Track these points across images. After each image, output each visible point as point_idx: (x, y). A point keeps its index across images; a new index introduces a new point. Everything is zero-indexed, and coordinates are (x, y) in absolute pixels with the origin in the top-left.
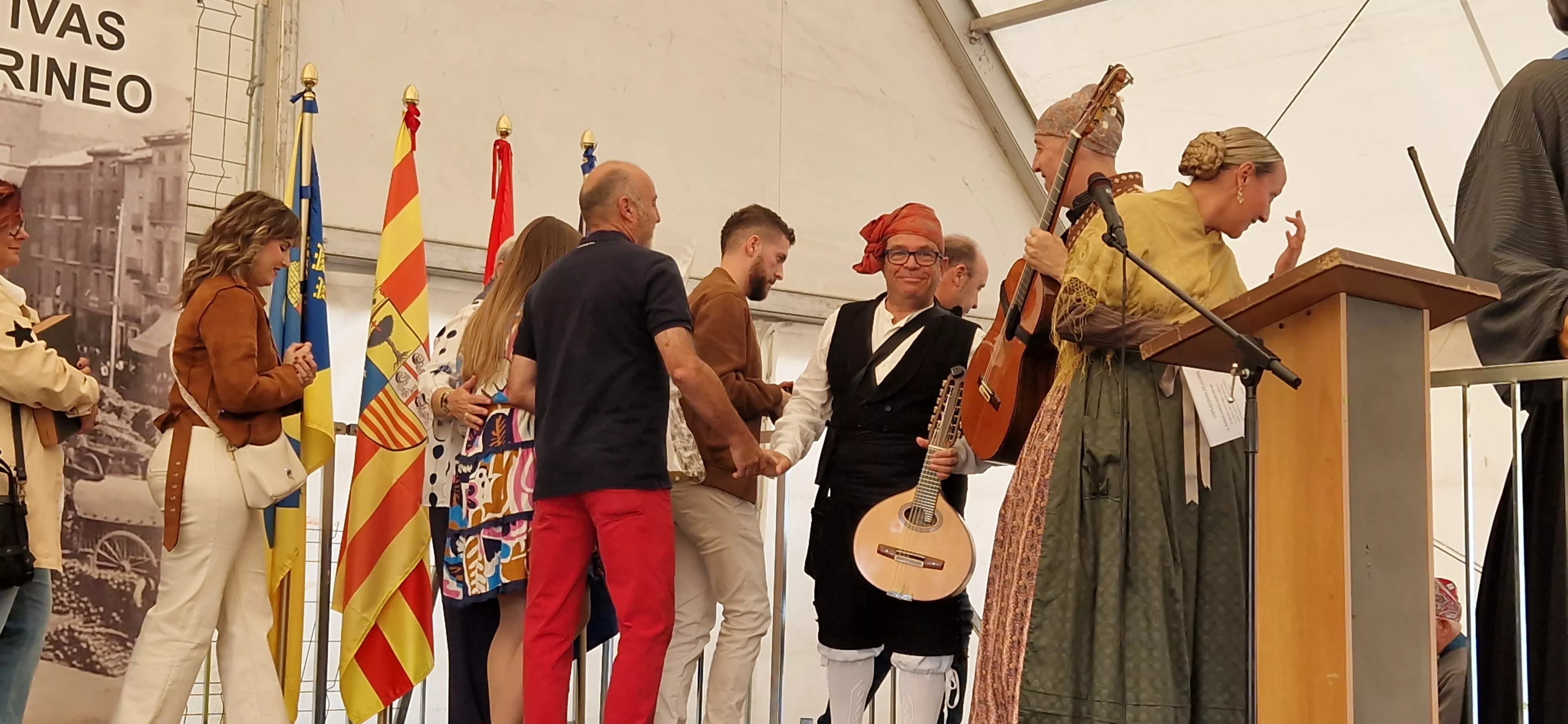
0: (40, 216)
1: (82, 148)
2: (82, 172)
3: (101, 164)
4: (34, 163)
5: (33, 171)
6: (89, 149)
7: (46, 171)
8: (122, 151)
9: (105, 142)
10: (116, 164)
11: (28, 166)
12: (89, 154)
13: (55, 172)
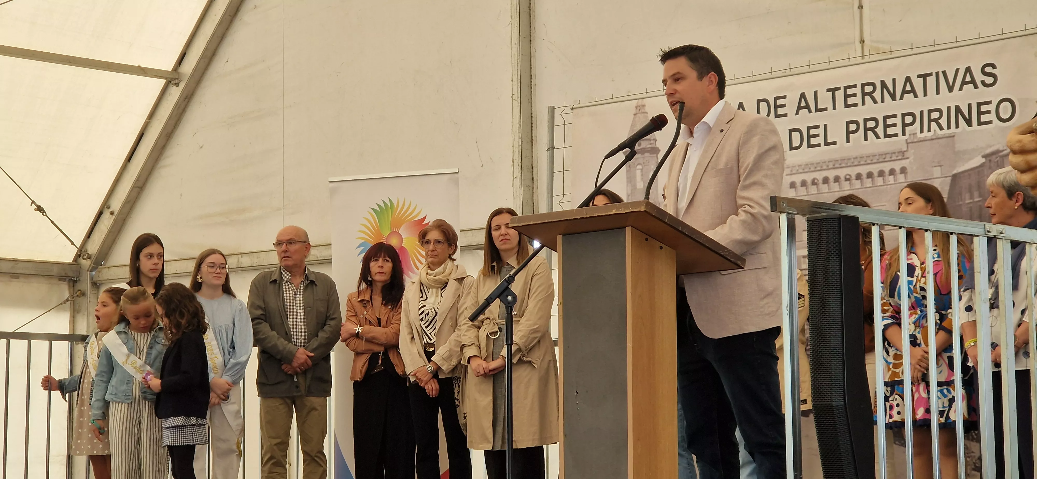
0: (960, 203)
1: (979, 155)
2: (981, 169)
3: (990, 161)
4: (955, 172)
5: (955, 178)
6: (983, 154)
7: (962, 175)
8: (1001, 149)
9: (991, 147)
10: (998, 158)
11: (951, 175)
12: (983, 157)
13: (966, 174)
